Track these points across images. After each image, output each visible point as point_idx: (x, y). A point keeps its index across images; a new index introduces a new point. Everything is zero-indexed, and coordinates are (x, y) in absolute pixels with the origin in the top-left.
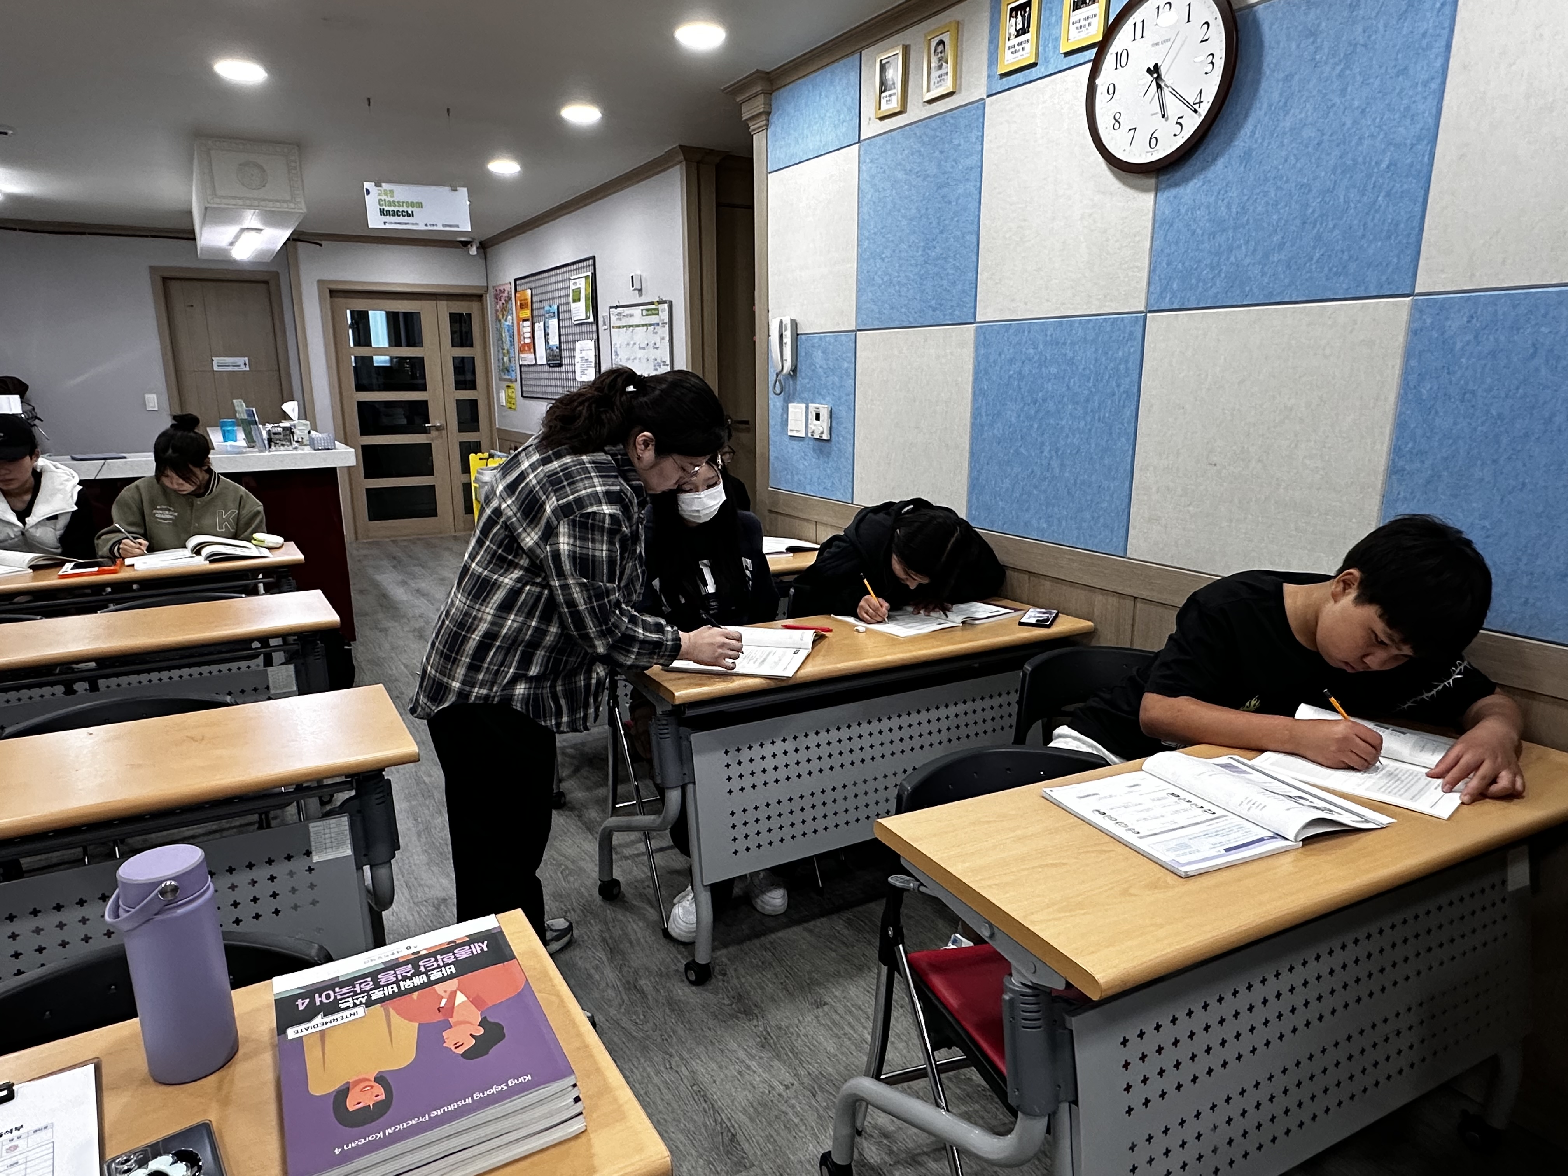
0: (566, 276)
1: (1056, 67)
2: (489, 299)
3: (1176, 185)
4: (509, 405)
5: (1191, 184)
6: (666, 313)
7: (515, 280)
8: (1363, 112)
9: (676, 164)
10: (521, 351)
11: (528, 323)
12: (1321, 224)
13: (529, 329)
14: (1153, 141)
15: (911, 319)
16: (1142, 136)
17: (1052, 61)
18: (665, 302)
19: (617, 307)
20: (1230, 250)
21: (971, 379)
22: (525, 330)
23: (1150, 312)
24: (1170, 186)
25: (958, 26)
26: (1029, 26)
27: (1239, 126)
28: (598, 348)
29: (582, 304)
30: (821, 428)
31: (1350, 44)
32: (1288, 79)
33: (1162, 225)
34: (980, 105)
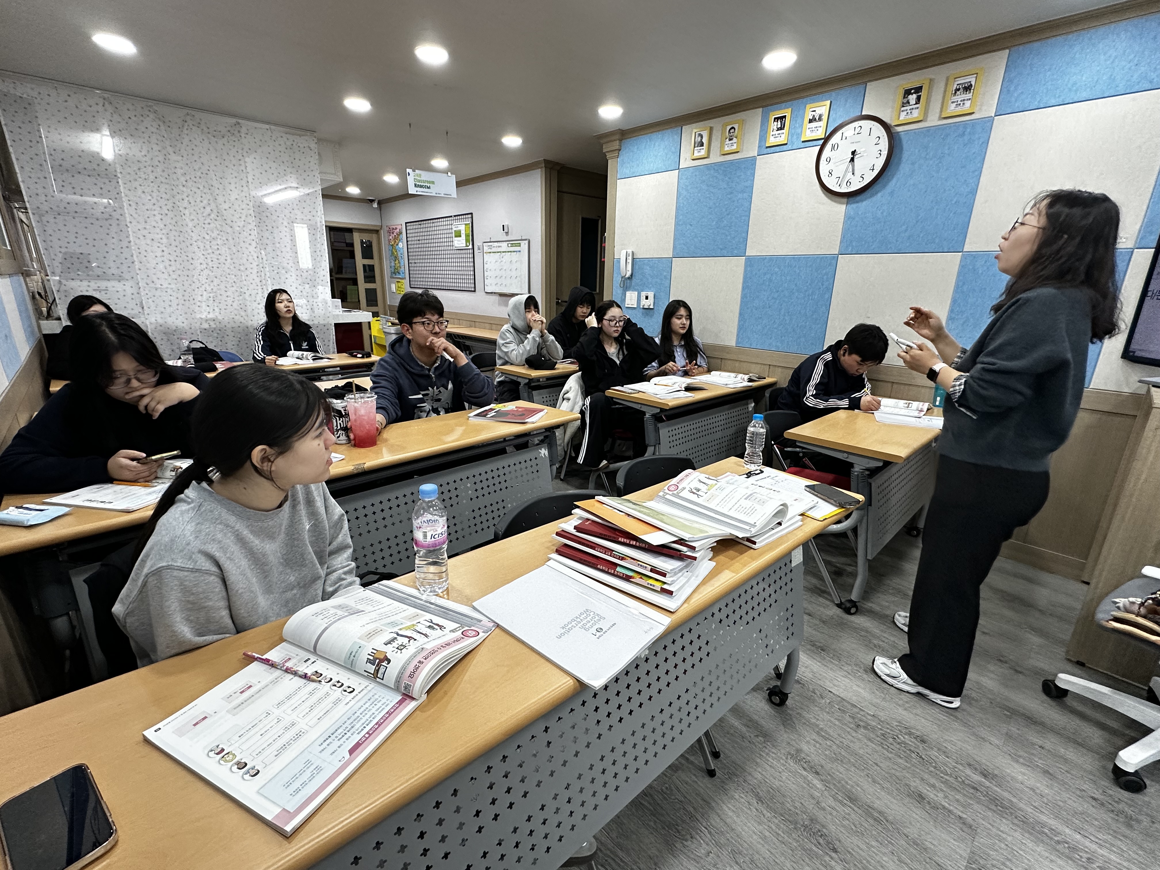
0: (448, 223)
1: (798, 147)
2: (384, 233)
3: (856, 203)
5: (864, 203)
6: (526, 246)
7: (406, 223)
8: (946, 180)
9: (537, 169)
12: (925, 223)
14: (849, 184)
16: (843, 181)
17: (796, 143)
18: (525, 240)
19: (489, 242)
20: (882, 231)
21: (742, 281)
23: (841, 254)
25: (743, 121)
26: (784, 127)
27: (889, 181)
28: (473, 262)
29: (462, 239)
30: (648, 303)
31: (942, 153)
32: (913, 164)
33: (849, 219)
34: (753, 160)
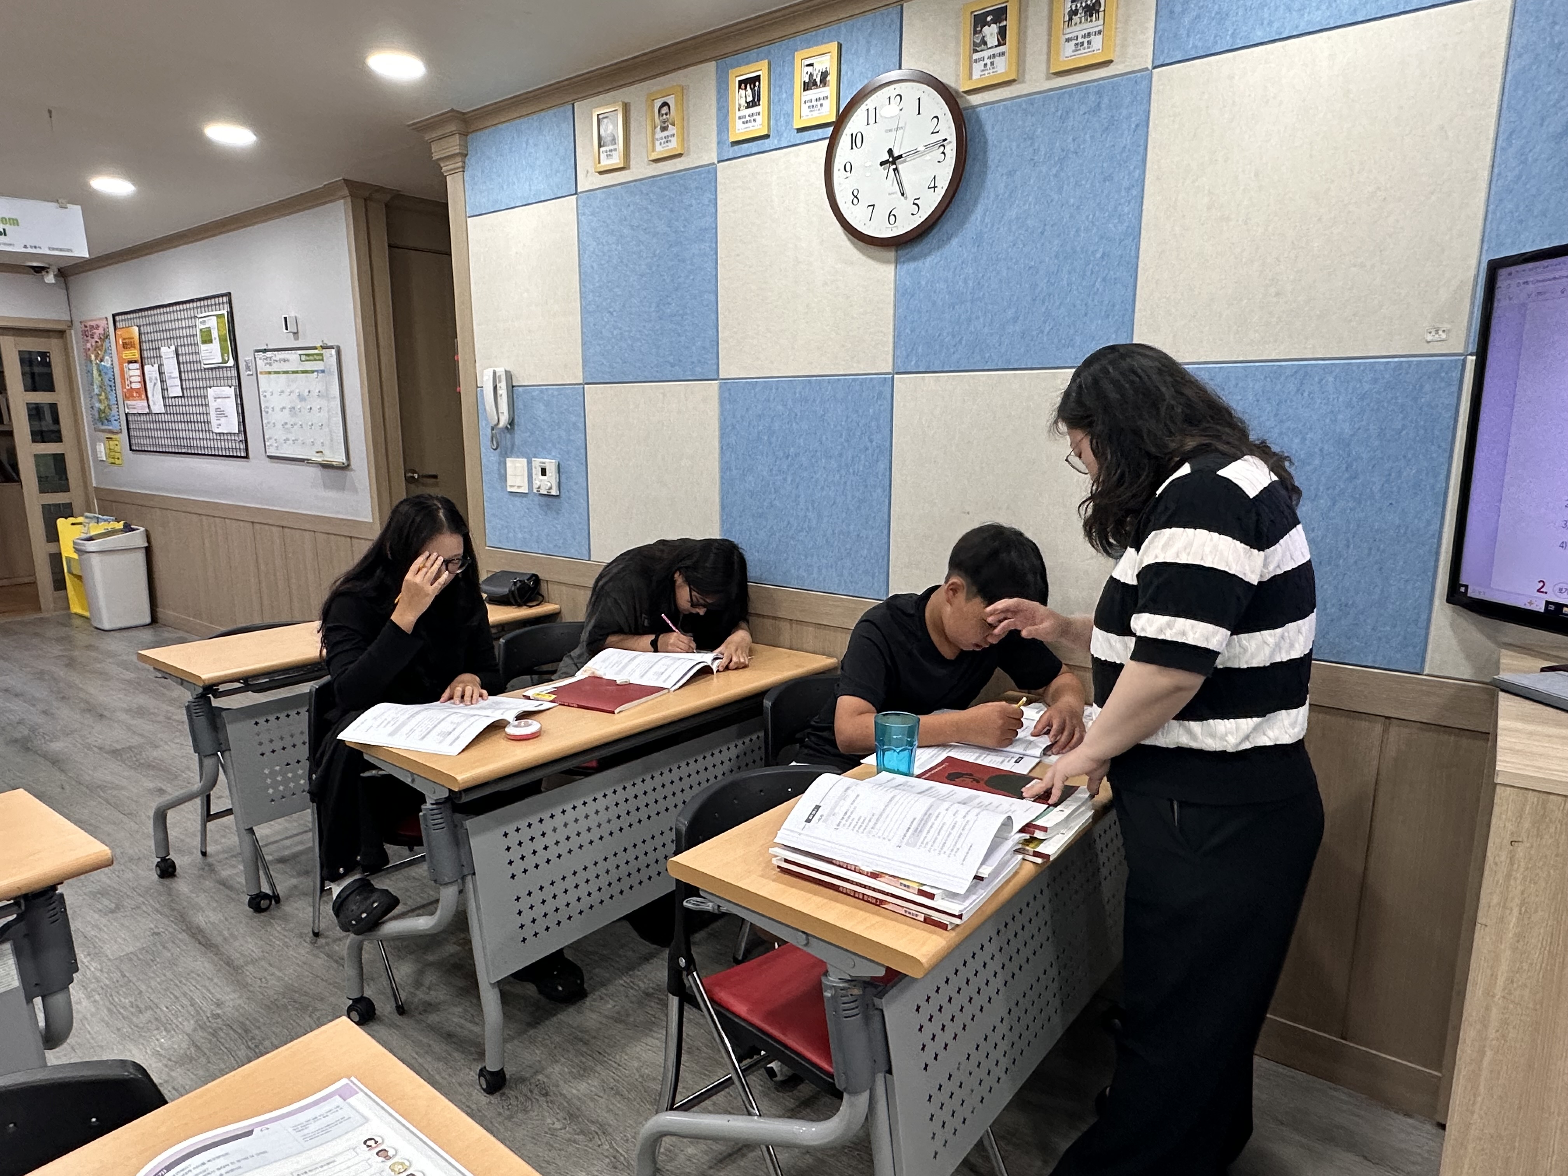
0: (192, 313)
1: (789, 141)
2: (74, 337)
3: (914, 259)
4: (113, 461)
5: (929, 259)
6: (334, 360)
7: (114, 316)
8: (1078, 207)
9: (339, 199)
10: (126, 397)
11: (137, 366)
12: (1049, 301)
13: (138, 372)
14: (892, 218)
15: (646, 373)
16: (881, 213)
17: (785, 135)
18: (331, 347)
19: (265, 351)
20: (969, 320)
21: (717, 433)
22: (131, 373)
23: (897, 373)
24: (909, 260)
25: (682, 91)
26: (759, 100)
27: (970, 212)
28: (240, 396)
29: (216, 346)
30: (547, 484)
31: (1063, 150)
32: (1011, 174)
33: (903, 295)
34: (711, 169)
